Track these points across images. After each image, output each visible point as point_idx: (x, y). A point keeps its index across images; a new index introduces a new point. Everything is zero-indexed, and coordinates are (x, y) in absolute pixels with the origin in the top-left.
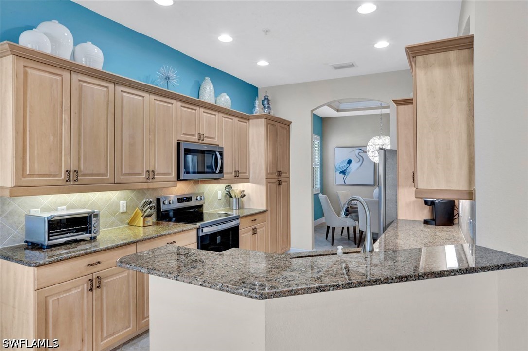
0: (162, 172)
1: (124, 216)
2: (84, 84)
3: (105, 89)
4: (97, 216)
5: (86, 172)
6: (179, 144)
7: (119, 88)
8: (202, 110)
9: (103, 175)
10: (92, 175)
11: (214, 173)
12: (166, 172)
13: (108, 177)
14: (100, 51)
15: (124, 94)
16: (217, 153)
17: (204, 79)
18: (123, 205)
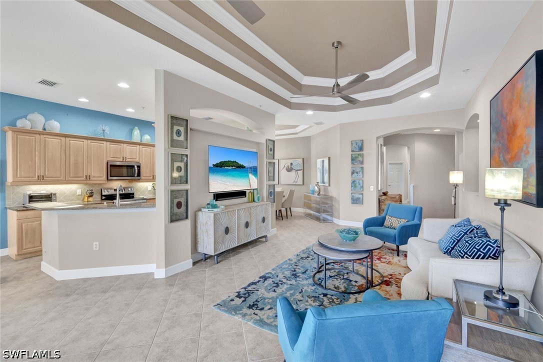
0: (96, 176)
1: (80, 197)
2: (47, 139)
3: (59, 140)
4: (55, 194)
5: (49, 176)
6: (107, 163)
7: (68, 139)
8: (125, 145)
9: (59, 177)
10: (52, 177)
11: (134, 176)
12: (98, 176)
13: (62, 178)
14: (58, 123)
15: (71, 141)
16: (136, 166)
17: (134, 128)
18: (79, 192)
